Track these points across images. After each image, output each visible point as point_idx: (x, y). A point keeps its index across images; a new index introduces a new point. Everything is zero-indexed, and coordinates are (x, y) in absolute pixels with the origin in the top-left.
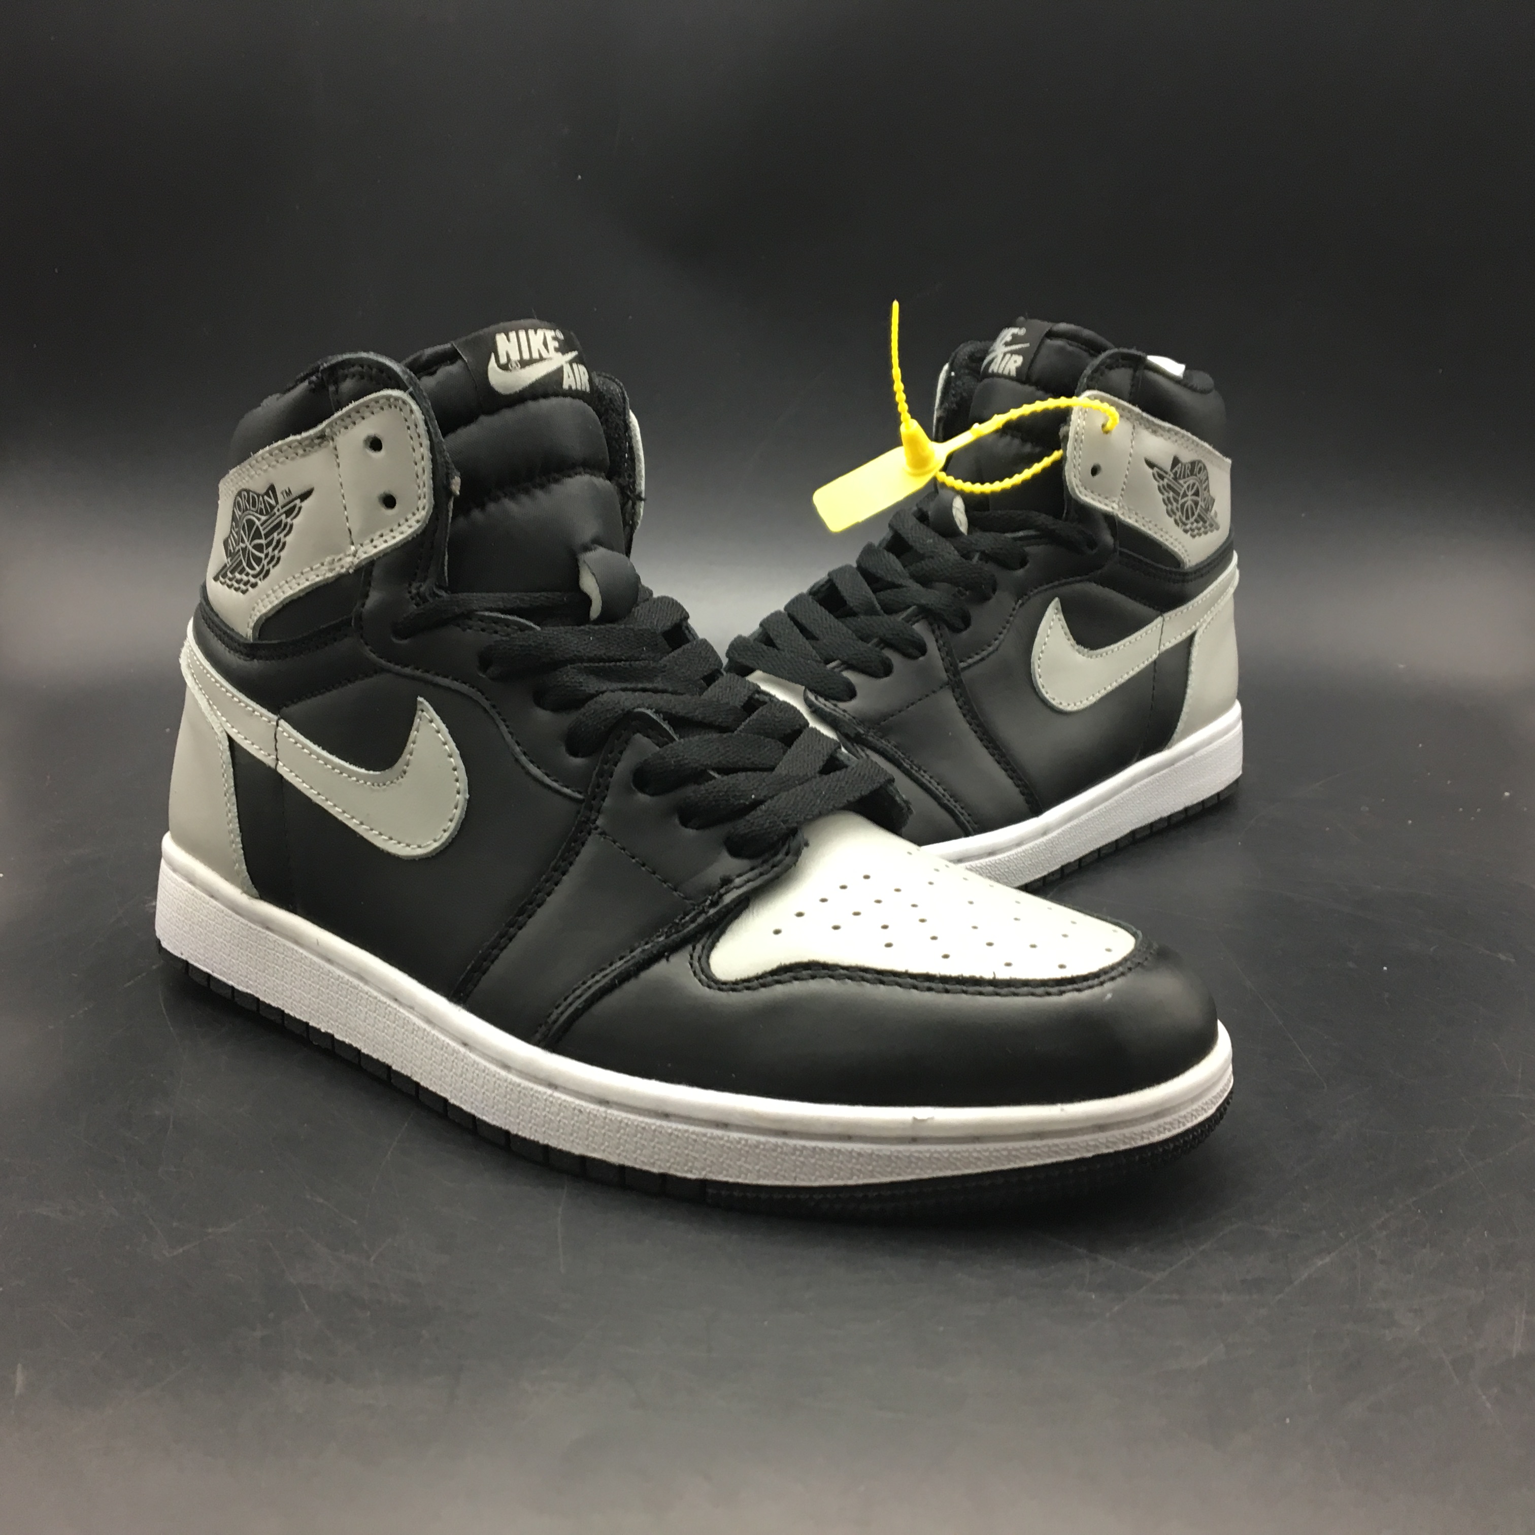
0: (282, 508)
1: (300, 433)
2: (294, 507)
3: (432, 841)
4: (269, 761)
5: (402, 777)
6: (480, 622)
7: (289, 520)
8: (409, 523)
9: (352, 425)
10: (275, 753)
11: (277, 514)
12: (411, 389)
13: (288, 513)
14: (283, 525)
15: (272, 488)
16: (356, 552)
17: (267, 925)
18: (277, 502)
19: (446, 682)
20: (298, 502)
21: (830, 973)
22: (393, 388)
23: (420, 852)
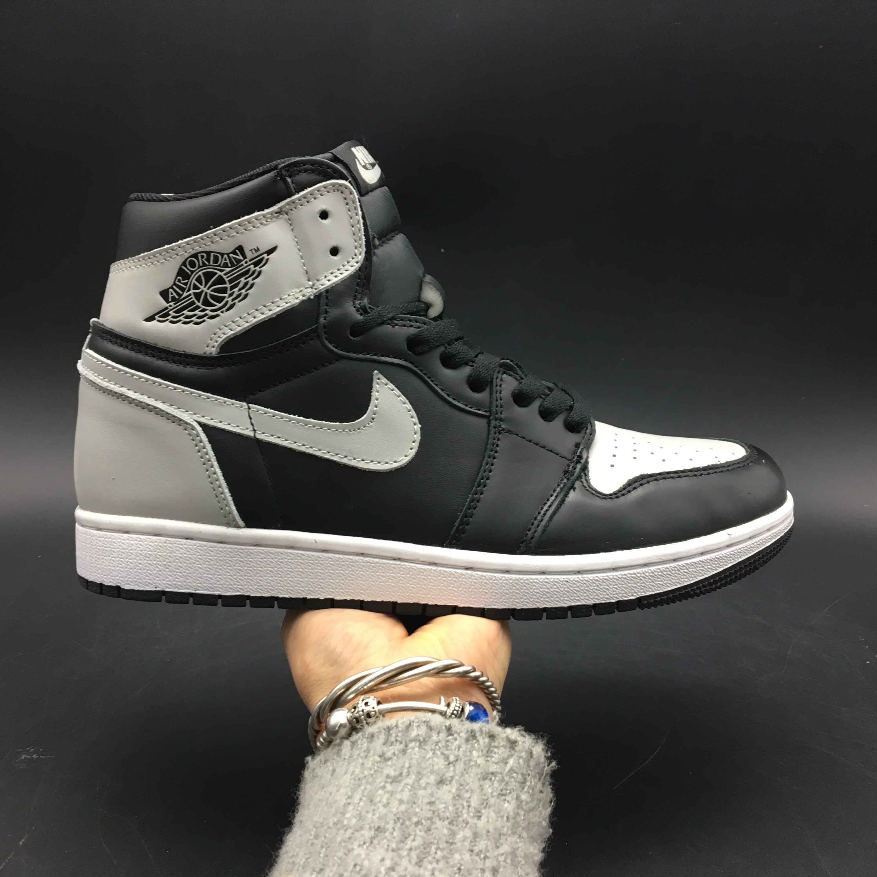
0: (250, 261)
1: (263, 210)
2: (263, 259)
3: (404, 457)
4: (249, 433)
5: (372, 422)
6: (401, 321)
7: (257, 268)
8: (351, 264)
9: (306, 203)
10: (251, 426)
11: (245, 265)
12: (350, 179)
13: (256, 264)
14: (250, 273)
15: (240, 249)
16: (313, 285)
17: (257, 543)
18: (245, 257)
19: (388, 359)
20: (265, 255)
21: (654, 478)
22: (337, 179)
23: (395, 465)
